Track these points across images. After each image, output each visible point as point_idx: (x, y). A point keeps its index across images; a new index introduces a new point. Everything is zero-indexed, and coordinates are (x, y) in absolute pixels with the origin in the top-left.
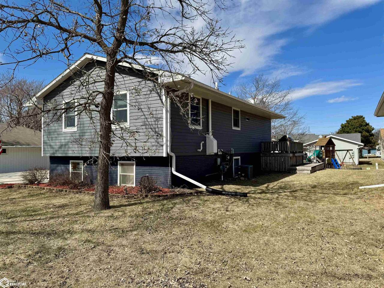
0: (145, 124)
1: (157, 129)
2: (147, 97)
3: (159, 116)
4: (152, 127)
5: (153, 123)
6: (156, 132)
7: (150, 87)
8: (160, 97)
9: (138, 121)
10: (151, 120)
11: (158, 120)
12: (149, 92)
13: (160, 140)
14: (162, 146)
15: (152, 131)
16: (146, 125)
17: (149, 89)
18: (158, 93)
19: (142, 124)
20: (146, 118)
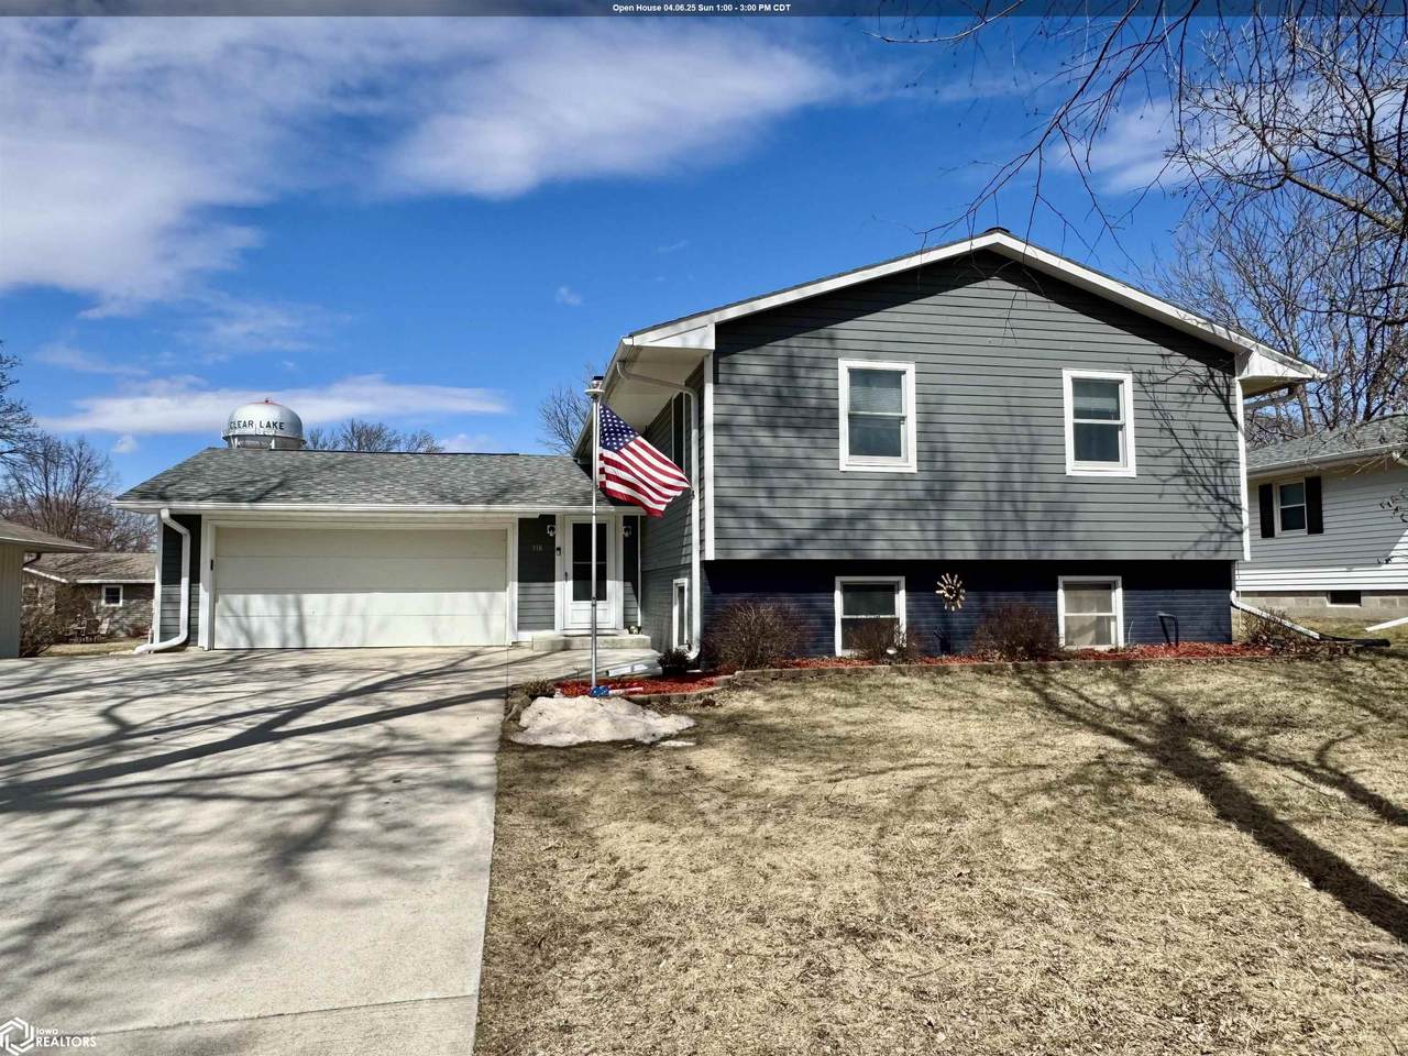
0: (1184, 471)
1: (1221, 490)
2: (1189, 400)
3: (1227, 455)
4: (1206, 482)
5: (1210, 471)
6: (1218, 497)
7: (1197, 375)
8: (1227, 404)
9: (1161, 461)
10: (1203, 465)
11: (1224, 465)
12: (1194, 390)
13: (1231, 518)
14: (1240, 533)
15: (1206, 492)
16: (1190, 474)
17: (1195, 381)
18: (1220, 396)
19: (1174, 471)
20: (1188, 457)
